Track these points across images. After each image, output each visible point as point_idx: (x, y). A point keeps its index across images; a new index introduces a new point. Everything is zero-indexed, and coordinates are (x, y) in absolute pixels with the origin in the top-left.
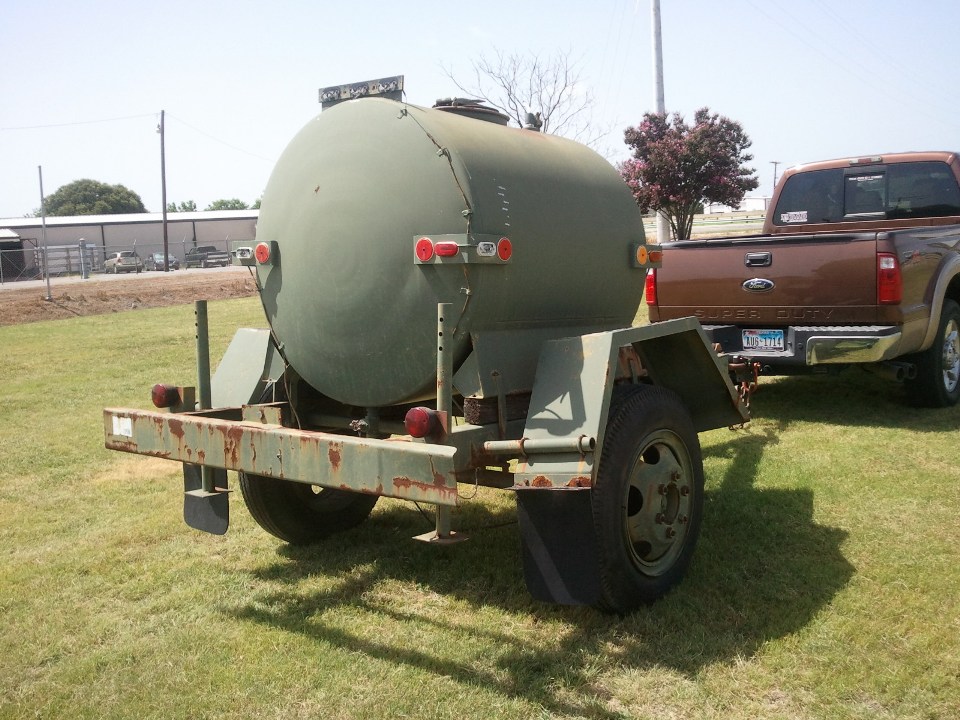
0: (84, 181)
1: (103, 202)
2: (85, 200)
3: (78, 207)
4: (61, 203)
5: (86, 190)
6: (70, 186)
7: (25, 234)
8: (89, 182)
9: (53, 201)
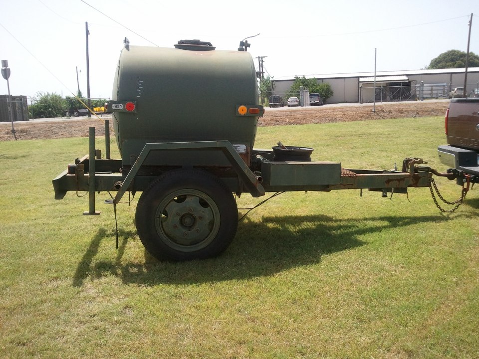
0: (452, 51)
1: (460, 62)
2: (452, 60)
3: (448, 64)
4: (440, 62)
5: (453, 55)
6: (445, 54)
7: (412, 78)
8: (455, 51)
9: (436, 61)
